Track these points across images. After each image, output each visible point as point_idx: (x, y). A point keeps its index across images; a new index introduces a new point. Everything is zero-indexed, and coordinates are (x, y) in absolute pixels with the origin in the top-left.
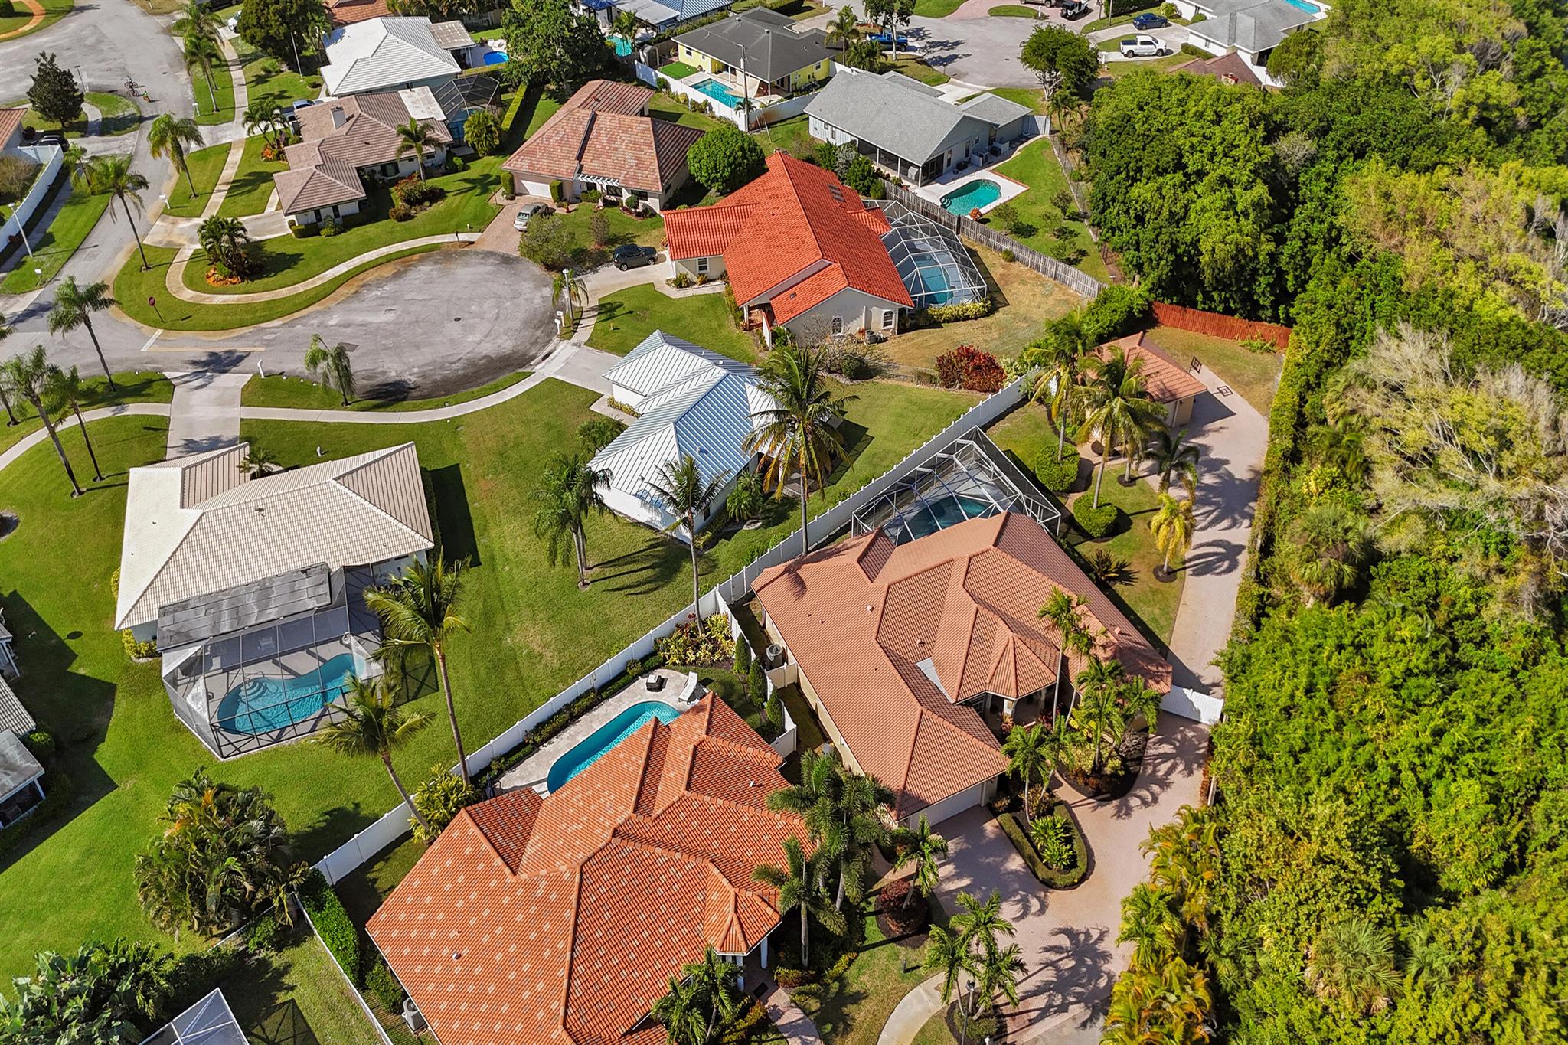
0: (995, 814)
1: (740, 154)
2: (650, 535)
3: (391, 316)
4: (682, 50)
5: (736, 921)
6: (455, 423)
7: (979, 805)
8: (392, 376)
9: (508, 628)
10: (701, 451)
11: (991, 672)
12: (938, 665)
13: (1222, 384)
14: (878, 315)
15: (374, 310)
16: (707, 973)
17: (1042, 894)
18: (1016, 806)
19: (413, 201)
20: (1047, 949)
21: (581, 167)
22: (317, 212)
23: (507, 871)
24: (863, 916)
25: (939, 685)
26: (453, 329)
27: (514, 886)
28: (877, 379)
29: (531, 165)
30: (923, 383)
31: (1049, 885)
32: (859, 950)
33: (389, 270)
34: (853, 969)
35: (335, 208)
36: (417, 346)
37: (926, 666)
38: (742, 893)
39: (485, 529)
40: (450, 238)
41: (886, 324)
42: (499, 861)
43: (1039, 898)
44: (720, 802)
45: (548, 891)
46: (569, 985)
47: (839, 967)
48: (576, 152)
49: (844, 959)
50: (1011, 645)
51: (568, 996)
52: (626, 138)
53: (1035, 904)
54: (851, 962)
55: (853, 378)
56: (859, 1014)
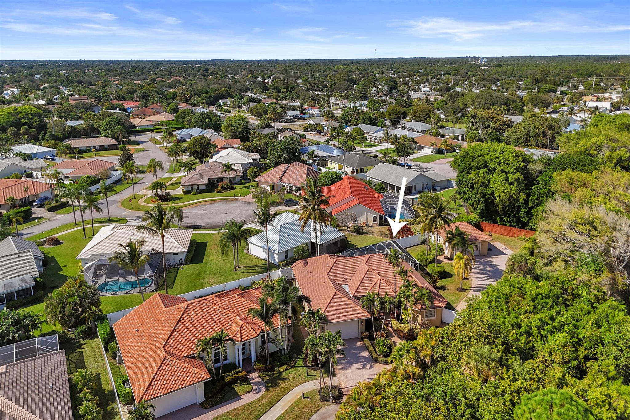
0: (362, 339)
1: (335, 177)
2: (265, 262)
3: (205, 212)
4: (329, 163)
5: (239, 331)
6: (212, 234)
7: (358, 338)
8: (198, 224)
9: (204, 278)
10: (288, 235)
11: (370, 289)
12: (350, 287)
13: (504, 247)
14: (371, 217)
15: (200, 210)
16: (219, 335)
17: (373, 364)
18: (371, 338)
19: (224, 188)
20: (368, 379)
21: (281, 180)
22: (192, 186)
23: (164, 307)
24: (298, 358)
25: (348, 292)
26: (223, 216)
27: (164, 311)
28: (366, 235)
29: (265, 179)
30: (383, 237)
31: (376, 361)
32: (292, 367)
33: (210, 202)
34: (287, 372)
35: (198, 185)
36: (209, 218)
37: (346, 287)
38: (245, 324)
39: (209, 256)
40: (233, 198)
41: (374, 221)
42: (162, 305)
43: (371, 365)
44: (248, 301)
45: (174, 312)
46: (170, 336)
47: (282, 369)
48: (280, 175)
49: (285, 367)
50: (379, 281)
51: (168, 339)
52: (298, 173)
53: (369, 366)
54: (287, 369)
55: (357, 234)
56: (283, 384)
